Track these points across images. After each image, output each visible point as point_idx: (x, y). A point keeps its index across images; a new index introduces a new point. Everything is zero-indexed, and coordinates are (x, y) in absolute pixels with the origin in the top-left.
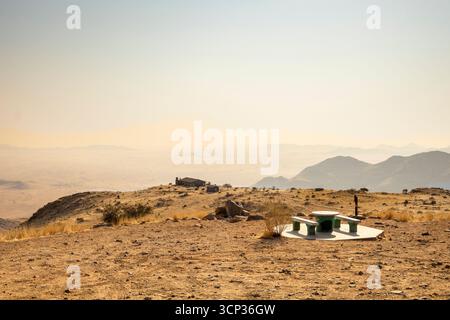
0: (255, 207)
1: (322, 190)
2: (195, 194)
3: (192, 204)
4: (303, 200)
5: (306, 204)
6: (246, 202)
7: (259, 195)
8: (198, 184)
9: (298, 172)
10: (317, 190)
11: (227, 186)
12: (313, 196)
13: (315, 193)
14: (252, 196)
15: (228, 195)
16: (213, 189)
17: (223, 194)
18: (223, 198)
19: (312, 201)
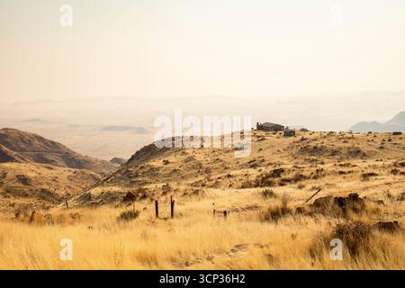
0: (327, 151)
1: (400, 133)
2: (272, 138)
3: (268, 148)
4: (378, 144)
5: (381, 148)
6: (319, 146)
7: (333, 139)
8: (277, 128)
9: (392, 117)
10: (395, 134)
11: (303, 130)
12: (390, 140)
13: (392, 137)
14: (325, 140)
15: (303, 139)
16: (290, 133)
17: (299, 138)
18: (298, 142)
19: (387, 145)
